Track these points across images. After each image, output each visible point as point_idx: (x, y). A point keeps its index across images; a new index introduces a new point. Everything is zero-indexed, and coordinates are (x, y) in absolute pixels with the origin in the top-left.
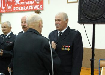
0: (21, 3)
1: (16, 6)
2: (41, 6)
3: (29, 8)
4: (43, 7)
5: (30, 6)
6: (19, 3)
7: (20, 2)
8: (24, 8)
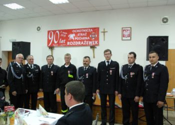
0: (76, 38)
1: (70, 41)
2: (96, 42)
3: (84, 43)
4: (98, 42)
5: (85, 42)
6: (73, 39)
7: (74, 37)
8: (79, 43)
